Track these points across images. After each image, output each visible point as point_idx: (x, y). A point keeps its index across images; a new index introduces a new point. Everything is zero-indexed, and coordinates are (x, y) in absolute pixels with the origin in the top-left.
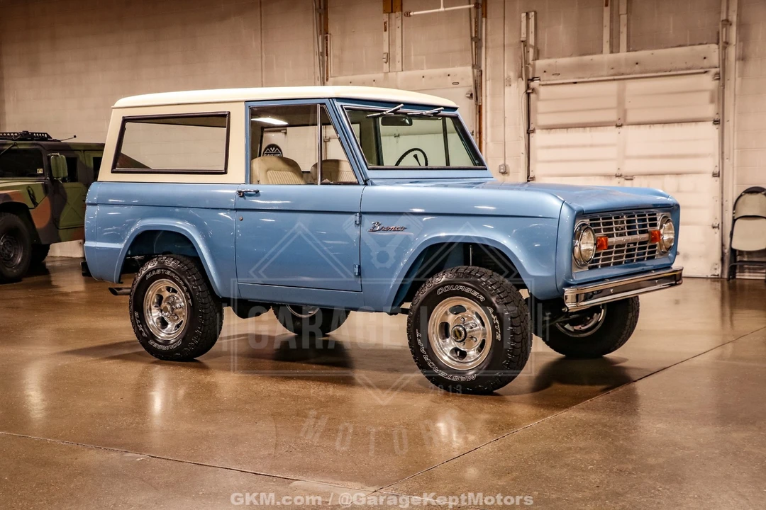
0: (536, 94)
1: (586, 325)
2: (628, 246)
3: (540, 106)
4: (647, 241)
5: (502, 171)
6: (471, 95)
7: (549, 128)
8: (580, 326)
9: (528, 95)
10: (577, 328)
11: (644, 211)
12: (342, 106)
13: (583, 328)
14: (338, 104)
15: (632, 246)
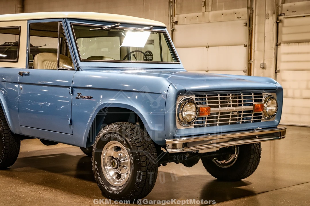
0: (282, 23)
1: (227, 161)
2: (233, 113)
3: (284, 30)
4: (252, 111)
5: (262, 67)
6: (246, 24)
7: (289, 42)
8: (224, 161)
9: (277, 24)
10: (223, 162)
11: (251, 92)
12: (70, 23)
13: (226, 162)
14: (69, 22)
15: (235, 113)
